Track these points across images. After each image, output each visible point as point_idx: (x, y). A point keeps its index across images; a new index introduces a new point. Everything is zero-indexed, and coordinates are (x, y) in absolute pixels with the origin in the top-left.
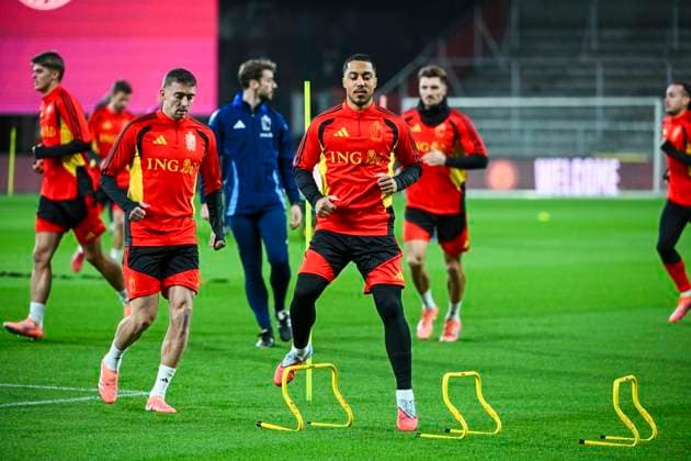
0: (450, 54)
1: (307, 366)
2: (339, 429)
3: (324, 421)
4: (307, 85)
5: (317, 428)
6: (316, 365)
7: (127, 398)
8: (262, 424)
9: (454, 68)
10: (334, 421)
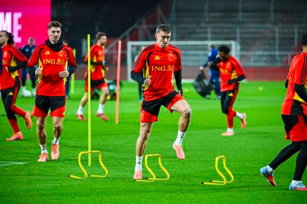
0: (147, 23)
1: (89, 152)
2: (102, 178)
3: (96, 174)
4: (89, 36)
5: (93, 178)
6: (93, 152)
7: (14, 165)
8: (70, 176)
9: (149, 29)
10: (100, 174)
